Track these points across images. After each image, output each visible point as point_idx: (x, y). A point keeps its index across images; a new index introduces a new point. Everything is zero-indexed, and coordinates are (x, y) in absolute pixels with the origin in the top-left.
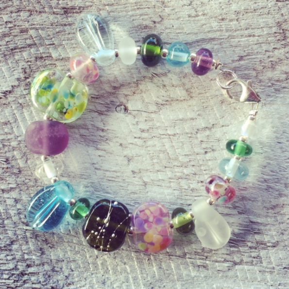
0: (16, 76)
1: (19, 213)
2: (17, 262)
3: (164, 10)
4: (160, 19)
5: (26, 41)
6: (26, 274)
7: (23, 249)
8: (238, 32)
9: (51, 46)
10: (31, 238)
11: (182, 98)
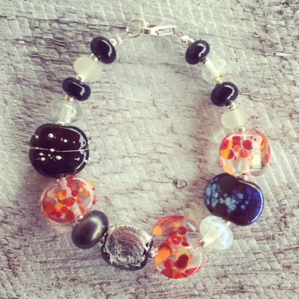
0: (295, 219)
1: (291, 70)
2: (293, 17)
3: (136, 290)
4: (139, 280)
5: (284, 257)
6: (283, 4)
7: (286, 31)
8: (58, 266)
9: (256, 251)
10: (277, 44)
11: (115, 196)
